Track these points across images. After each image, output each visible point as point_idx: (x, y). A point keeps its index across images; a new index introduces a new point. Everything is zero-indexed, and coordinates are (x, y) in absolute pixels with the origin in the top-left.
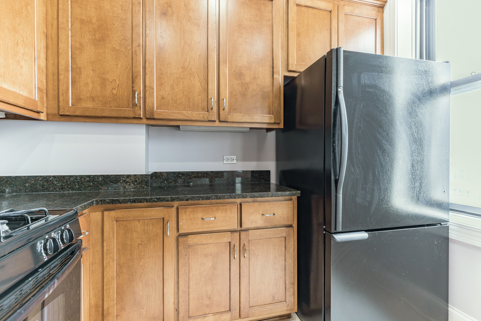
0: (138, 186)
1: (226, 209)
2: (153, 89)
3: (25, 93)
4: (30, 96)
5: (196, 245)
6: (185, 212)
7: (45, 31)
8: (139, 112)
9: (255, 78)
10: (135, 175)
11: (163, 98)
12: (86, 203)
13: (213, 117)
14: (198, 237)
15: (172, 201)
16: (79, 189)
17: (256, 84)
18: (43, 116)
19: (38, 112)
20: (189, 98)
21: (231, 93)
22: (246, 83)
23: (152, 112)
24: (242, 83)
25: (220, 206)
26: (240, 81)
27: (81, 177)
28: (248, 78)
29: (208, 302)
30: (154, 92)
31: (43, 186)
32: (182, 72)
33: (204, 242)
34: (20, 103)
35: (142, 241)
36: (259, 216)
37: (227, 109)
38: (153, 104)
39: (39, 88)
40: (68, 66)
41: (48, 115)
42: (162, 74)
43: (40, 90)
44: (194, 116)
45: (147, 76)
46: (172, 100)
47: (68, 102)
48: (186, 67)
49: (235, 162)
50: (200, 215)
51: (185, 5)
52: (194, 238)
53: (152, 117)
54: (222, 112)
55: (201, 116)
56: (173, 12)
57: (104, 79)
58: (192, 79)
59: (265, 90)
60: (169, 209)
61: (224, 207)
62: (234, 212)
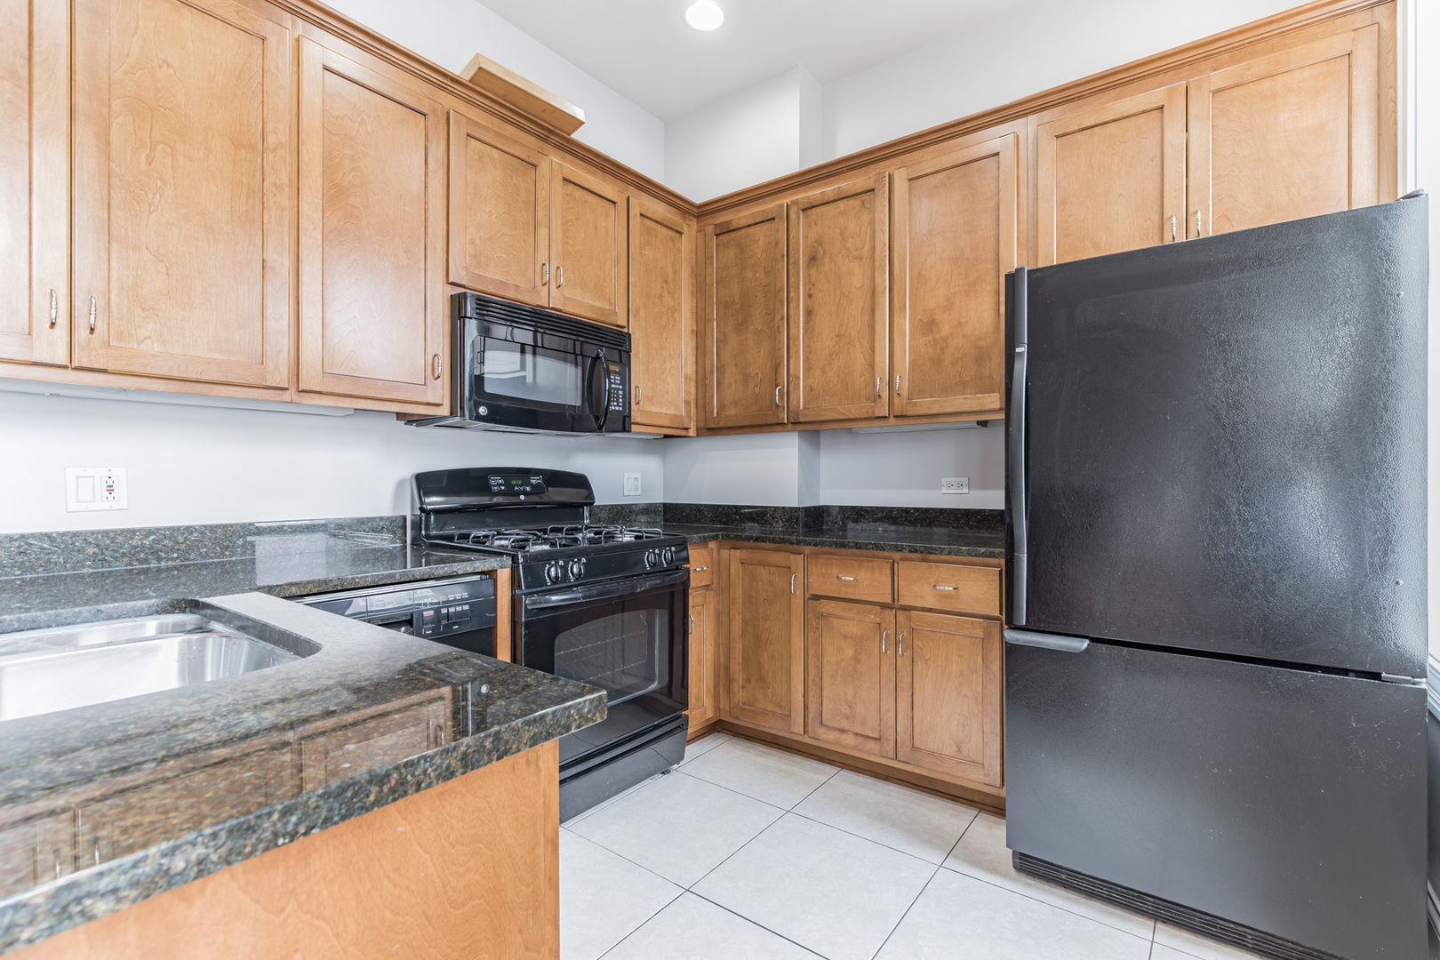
0: (787, 524)
1: (873, 568)
2: (799, 378)
3: (672, 412)
4: (677, 413)
5: (830, 615)
6: (816, 564)
7: (695, 329)
8: (782, 415)
9: (960, 324)
10: (784, 508)
11: (812, 390)
12: (706, 534)
13: (882, 411)
14: (833, 604)
15: (797, 544)
16: (726, 523)
17: (964, 336)
18: (692, 433)
19: (687, 429)
20: (847, 383)
21: (913, 363)
22: (942, 338)
23: (797, 414)
24: (935, 340)
25: (864, 561)
26: (930, 337)
27: (728, 507)
28: (947, 328)
29: (848, 711)
30: (799, 383)
31: (696, 517)
32: (837, 343)
33: (841, 614)
34: (666, 423)
35: (767, 596)
36: (928, 589)
37: (905, 393)
38: (799, 402)
39: (685, 401)
40: (713, 366)
41: (697, 429)
42: (810, 352)
43: (687, 403)
44: (853, 411)
45: (792, 361)
46: (823, 390)
47: (713, 412)
48: (843, 333)
49: (966, 490)
50: (835, 571)
51: (841, 234)
52: (827, 605)
53: (797, 421)
54: (896, 400)
55: (864, 410)
56: (824, 252)
57: (747, 375)
58: (851, 351)
59: (981, 343)
60: (797, 556)
61: (871, 564)
62: (886, 574)
